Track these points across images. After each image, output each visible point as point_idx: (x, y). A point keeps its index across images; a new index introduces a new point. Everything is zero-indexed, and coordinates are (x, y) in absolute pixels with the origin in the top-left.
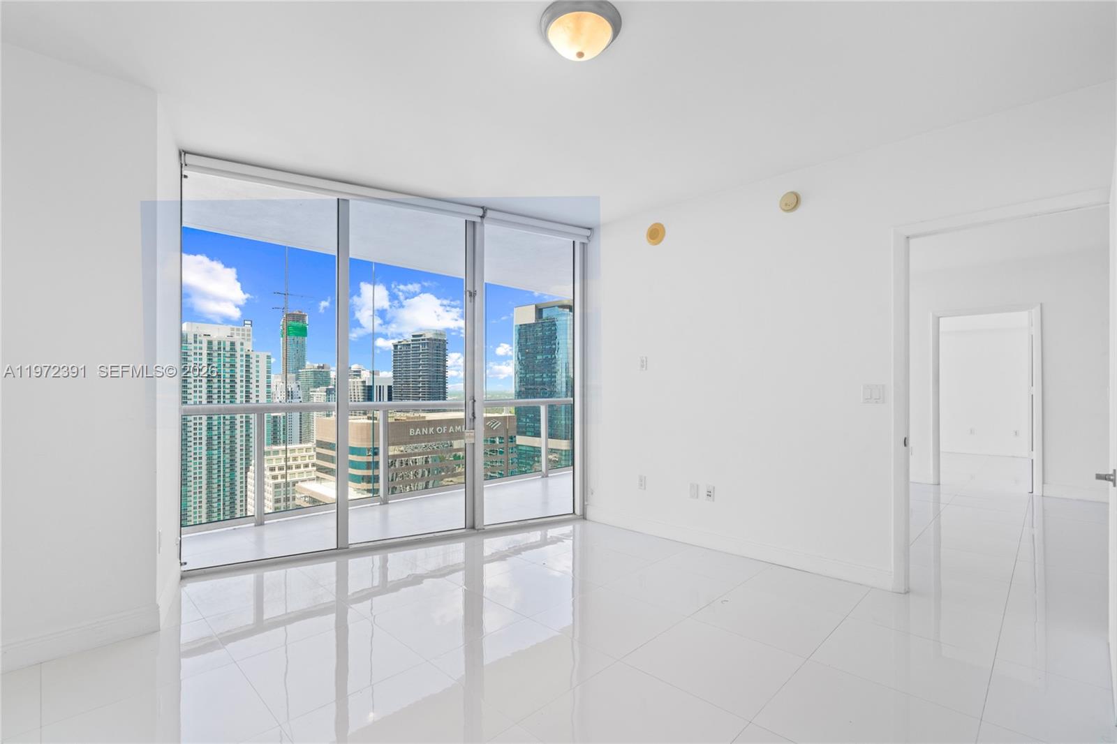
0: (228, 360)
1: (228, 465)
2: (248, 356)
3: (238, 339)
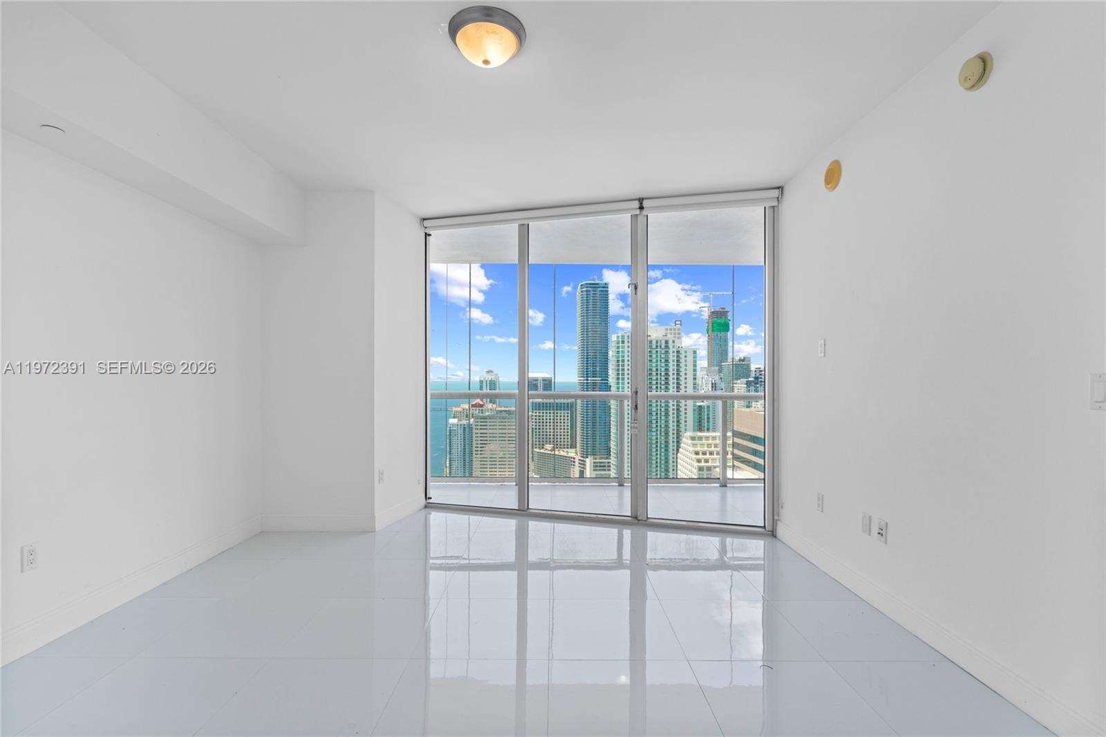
0: (663, 356)
1: (663, 446)
2: (678, 352)
3: (670, 338)
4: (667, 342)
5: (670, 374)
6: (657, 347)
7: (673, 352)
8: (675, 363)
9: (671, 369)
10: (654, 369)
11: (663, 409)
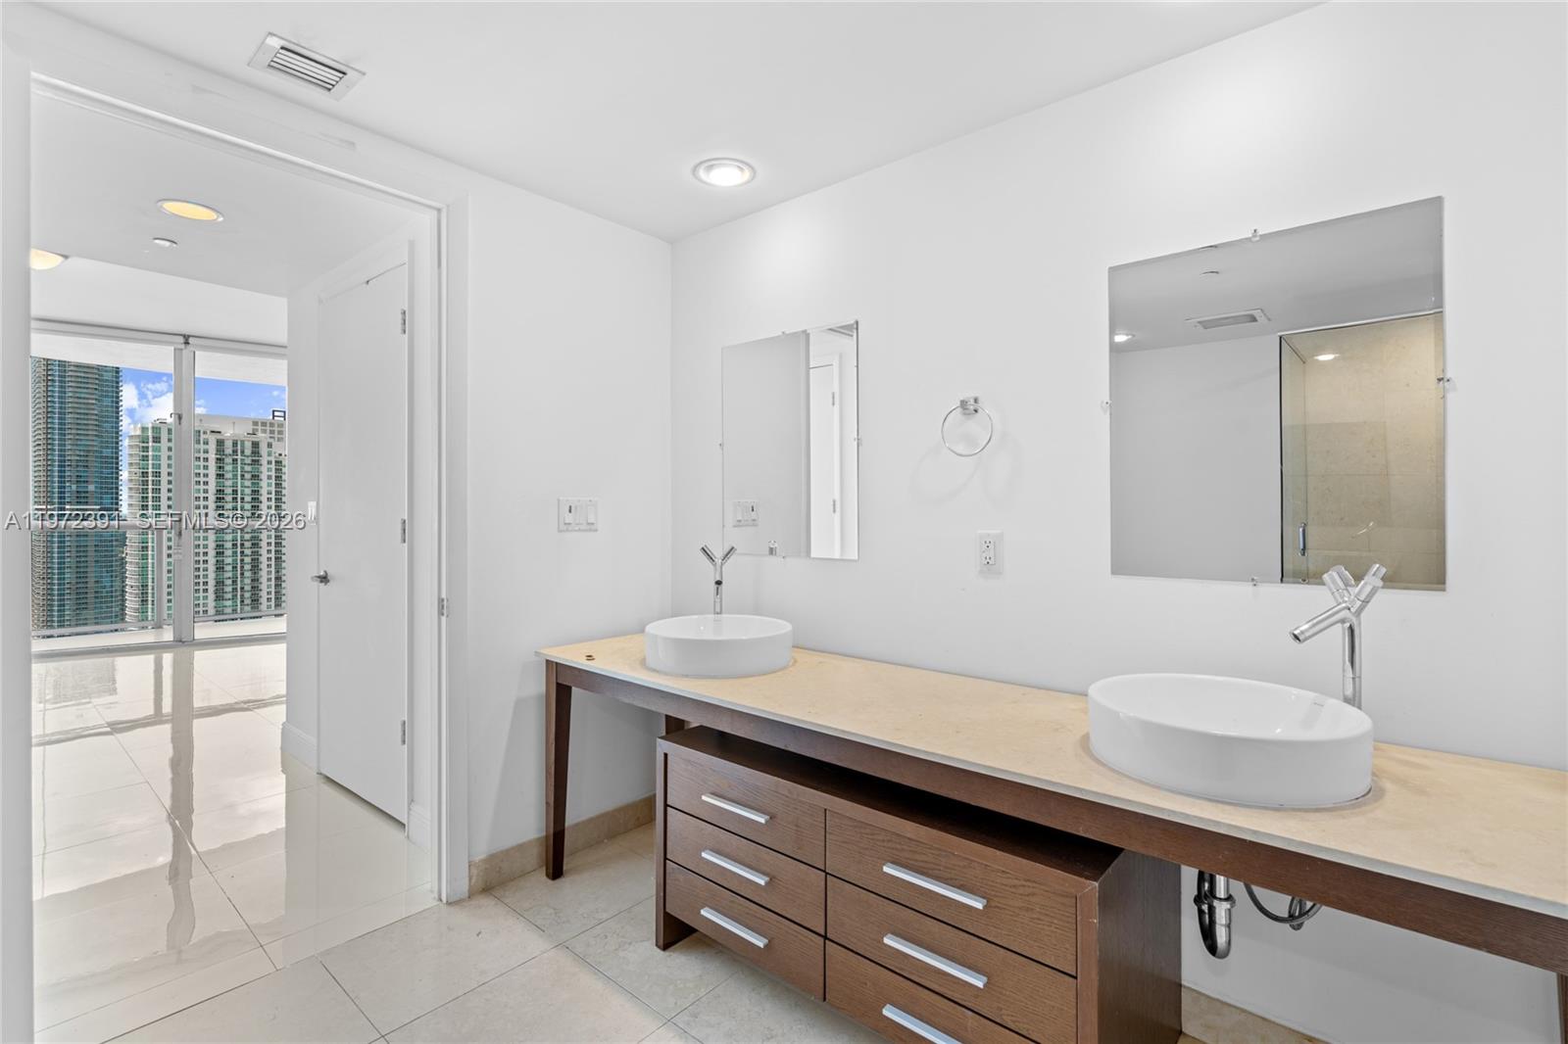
0: (248, 468)
2: (278, 463)
3: (262, 437)
4: (255, 445)
5: (264, 499)
6: (235, 452)
7: (269, 463)
8: (273, 482)
9: (264, 492)
10: (229, 490)
11: (247, 560)
